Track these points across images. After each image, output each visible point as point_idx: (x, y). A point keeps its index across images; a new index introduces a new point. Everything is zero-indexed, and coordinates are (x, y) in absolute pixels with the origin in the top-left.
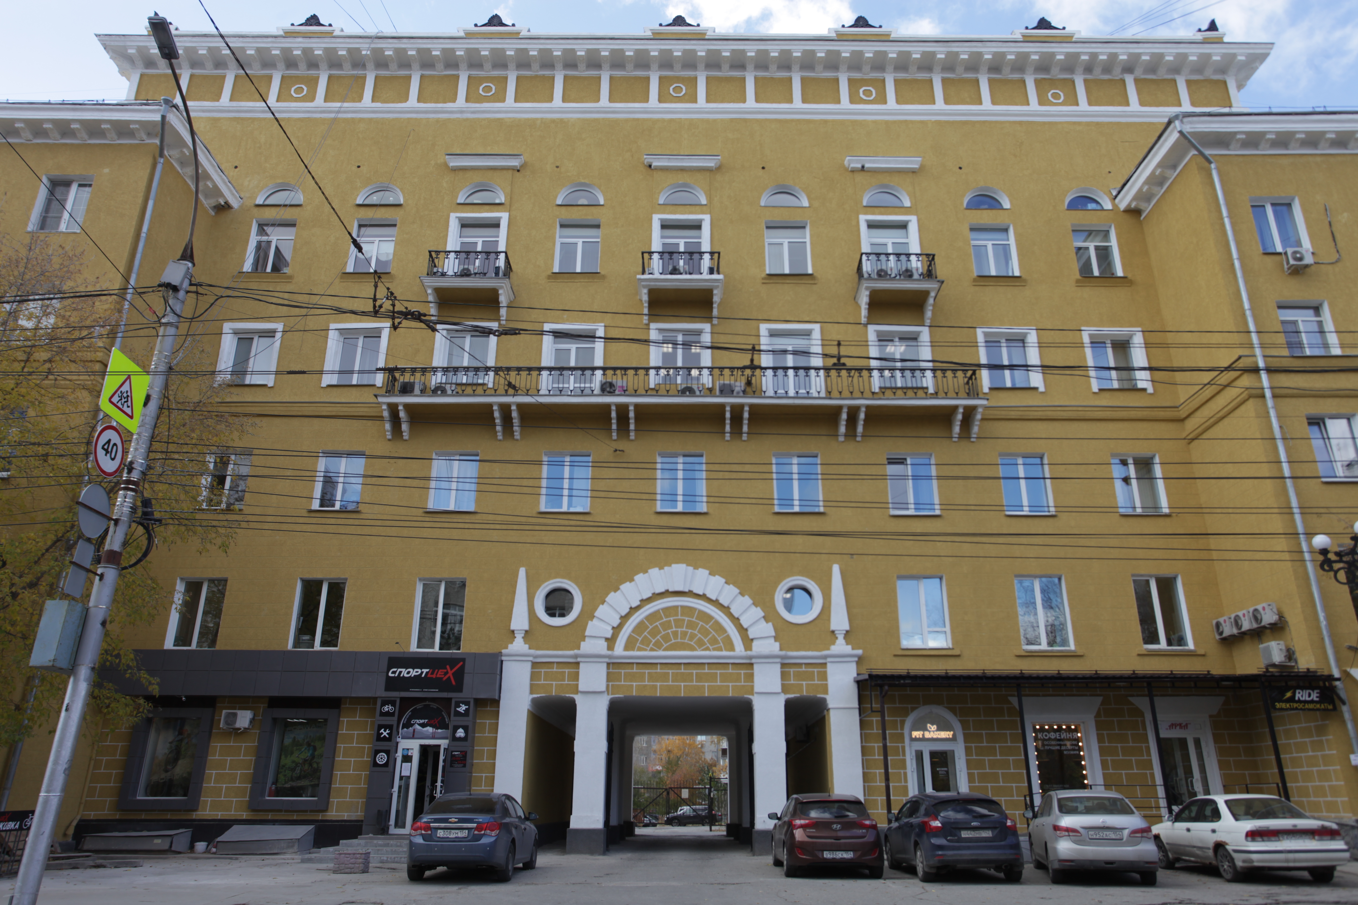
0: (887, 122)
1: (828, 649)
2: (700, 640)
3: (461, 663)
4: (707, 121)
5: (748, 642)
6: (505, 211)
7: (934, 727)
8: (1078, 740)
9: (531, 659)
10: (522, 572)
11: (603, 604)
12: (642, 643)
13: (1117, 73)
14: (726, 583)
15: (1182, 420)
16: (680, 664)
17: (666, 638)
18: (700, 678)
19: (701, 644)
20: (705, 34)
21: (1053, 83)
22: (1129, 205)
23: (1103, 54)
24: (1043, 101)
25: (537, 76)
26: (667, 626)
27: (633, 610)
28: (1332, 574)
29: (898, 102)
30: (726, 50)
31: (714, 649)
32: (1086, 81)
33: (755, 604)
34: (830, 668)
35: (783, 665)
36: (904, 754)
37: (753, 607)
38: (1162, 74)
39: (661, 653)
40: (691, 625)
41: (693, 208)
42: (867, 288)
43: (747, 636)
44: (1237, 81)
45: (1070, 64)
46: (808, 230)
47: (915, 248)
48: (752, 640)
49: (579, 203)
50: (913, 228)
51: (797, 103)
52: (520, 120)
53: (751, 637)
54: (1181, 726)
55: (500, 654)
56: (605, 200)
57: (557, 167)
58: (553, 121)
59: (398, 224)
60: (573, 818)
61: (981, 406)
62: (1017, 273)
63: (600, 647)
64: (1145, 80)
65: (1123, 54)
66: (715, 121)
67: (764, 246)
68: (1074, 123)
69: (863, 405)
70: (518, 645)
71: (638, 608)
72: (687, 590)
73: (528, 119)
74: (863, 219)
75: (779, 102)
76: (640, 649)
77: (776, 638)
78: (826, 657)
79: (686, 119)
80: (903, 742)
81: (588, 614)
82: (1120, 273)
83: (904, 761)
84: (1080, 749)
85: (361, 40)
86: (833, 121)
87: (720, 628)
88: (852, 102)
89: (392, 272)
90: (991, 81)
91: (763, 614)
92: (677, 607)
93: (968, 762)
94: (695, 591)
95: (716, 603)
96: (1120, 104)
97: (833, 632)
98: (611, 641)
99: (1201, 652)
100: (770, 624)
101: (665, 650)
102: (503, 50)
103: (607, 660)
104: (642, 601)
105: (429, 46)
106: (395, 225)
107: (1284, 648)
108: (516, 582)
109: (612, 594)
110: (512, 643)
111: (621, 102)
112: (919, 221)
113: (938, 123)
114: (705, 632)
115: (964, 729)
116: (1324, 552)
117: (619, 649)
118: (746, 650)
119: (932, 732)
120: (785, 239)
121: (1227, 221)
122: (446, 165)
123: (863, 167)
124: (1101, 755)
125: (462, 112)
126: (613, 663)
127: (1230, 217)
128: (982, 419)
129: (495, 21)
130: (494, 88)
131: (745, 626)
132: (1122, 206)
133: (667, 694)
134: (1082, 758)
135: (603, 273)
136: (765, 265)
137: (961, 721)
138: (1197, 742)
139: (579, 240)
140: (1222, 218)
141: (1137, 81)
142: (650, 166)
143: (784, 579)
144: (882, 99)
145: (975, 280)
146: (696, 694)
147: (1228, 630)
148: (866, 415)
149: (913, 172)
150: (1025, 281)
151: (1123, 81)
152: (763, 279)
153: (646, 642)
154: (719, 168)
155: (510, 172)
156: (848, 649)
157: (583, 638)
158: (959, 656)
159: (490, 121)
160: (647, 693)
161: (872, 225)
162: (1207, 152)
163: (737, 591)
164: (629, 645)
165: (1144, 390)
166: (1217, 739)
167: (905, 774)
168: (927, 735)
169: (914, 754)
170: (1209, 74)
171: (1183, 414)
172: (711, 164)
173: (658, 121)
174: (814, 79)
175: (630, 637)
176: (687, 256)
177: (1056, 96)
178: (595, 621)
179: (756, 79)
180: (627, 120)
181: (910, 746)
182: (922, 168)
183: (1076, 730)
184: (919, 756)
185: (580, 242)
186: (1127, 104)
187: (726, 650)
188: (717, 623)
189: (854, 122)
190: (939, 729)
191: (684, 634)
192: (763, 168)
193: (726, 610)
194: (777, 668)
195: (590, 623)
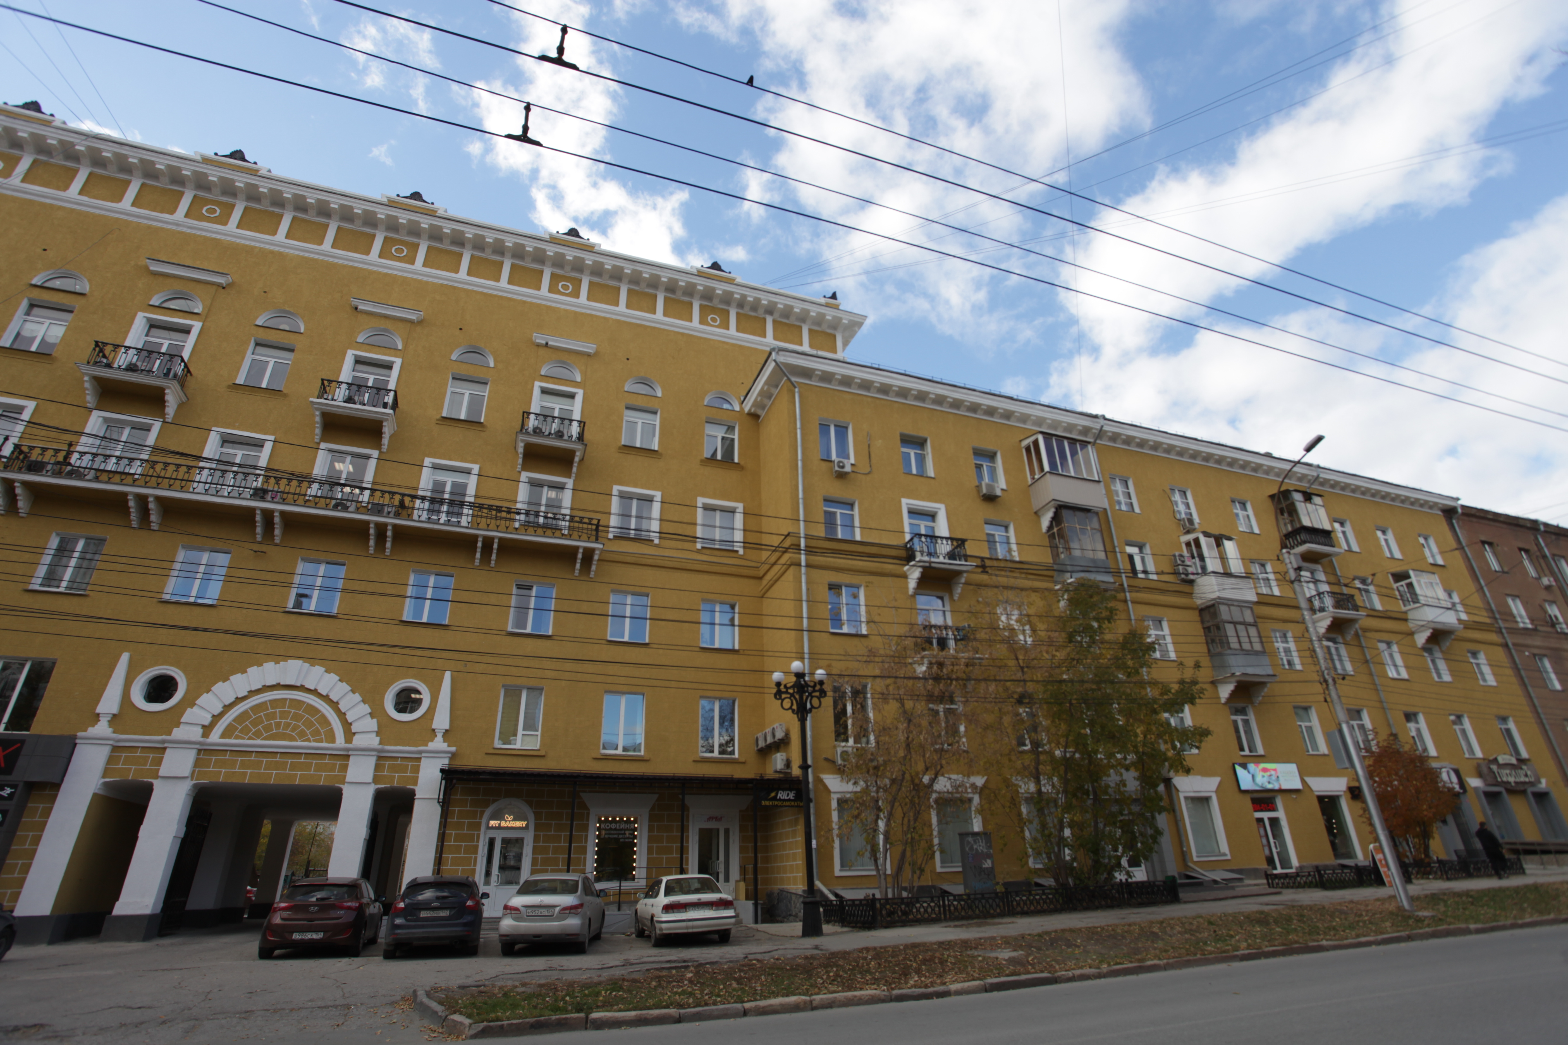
0: (576, 313)
1: (427, 745)
2: (302, 731)
3: (19, 745)
4: (420, 281)
5: (349, 735)
6: (199, 321)
7: (510, 818)
8: (635, 829)
9: (111, 742)
10: (125, 658)
11: (208, 692)
12: (241, 731)
13: (761, 313)
14: (340, 680)
15: (761, 578)
16: (277, 753)
17: (268, 728)
18: (293, 767)
19: (302, 735)
20: (436, 212)
21: (714, 310)
22: (750, 410)
23: (751, 296)
24: (702, 321)
25: (266, 211)
26: (272, 716)
27: (239, 700)
28: (780, 701)
29: (588, 299)
30: (447, 228)
31: (315, 741)
32: (738, 314)
33: (364, 701)
34: (424, 763)
35: (379, 758)
36: (478, 841)
37: (362, 704)
38: (792, 321)
39: (259, 742)
40: (296, 717)
41: (388, 351)
42: (522, 441)
43: (351, 729)
44: (843, 337)
45: (727, 299)
46: (488, 386)
47: (577, 416)
48: (354, 734)
49: (281, 327)
50: (579, 399)
51: (504, 283)
52: (238, 244)
53: (353, 731)
54: (718, 819)
55: (75, 737)
56: (305, 329)
57: (265, 292)
58: (272, 252)
59: (76, 311)
60: (118, 904)
61: (598, 549)
62: (656, 448)
63: (195, 734)
64: (781, 322)
65: (765, 300)
66: (427, 283)
67: (445, 393)
68: (724, 342)
69: (497, 537)
70: (102, 728)
71: (244, 698)
72: (299, 685)
73: (247, 246)
74: (538, 385)
75: (488, 279)
76: (237, 737)
77: (378, 733)
78: (421, 752)
79: (401, 276)
80: (479, 830)
81: (189, 701)
82: (736, 460)
83: (477, 847)
84: (635, 837)
85: (76, 136)
86: (531, 303)
87: (325, 721)
88: (550, 291)
89: (54, 354)
90: (666, 299)
91: (370, 711)
92: (286, 699)
93: (534, 848)
94: (307, 686)
95: (326, 698)
96: (760, 336)
97: (434, 730)
98: (207, 729)
99: (743, 760)
100: (375, 720)
101: (265, 739)
102: (233, 181)
103: (198, 746)
104: (250, 692)
105: (153, 159)
106: (72, 312)
107: (785, 758)
108: (115, 666)
109: (220, 684)
110: (93, 726)
111: (343, 250)
112: (584, 394)
113: (618, 321)
114: (310, 724)
115: (536, 819)
116: (778, 684)
117: (215, 737)
118: (346, 742)
119: (509, 822)
120: (467, 392)
121: (799, 431)
122: (147, 268)
123: (547, 344)
124: (649, 842)
125: (178, 225)
126: (205, 750)
127: (802, 428)
128: (599, 560)
129: (237, 155)
130: (218, 211)
131: (350, 721)
132: (746, 410)
133: (255, 781)
134: (635, 845)
135: (285, 391)
136: (442, 408)
137: (534, 813)
138: (727, 831)
139: (271, 360)
140: (796, 429)
141: (774, 321)
142: (356, 308)
143: (398, 680)
144: (576, 294)
145: (620, 448)
146: (287, 782)
147: (762, 744)
148: (499, 546)
149: (589, 355)
150: (661, 455)
151: (765, 320)
152: (438, 420)
153: (245, 731)
154: (420, 322)
155: (215, 287)
156: (444, 746)
157: (178, 724)
158: (544, 756)
159: (206, 239)
160: (235, 780)
161: (544, 391)
162: (793, 379)
163: (349, 688)
164: (225, 735)
165: (737, 551)
166: (742, 829)
167: (476, 859)
168: (504, 824)
169: (487, 840)
170: (824, 327)
171: (761, 573)
172: (413, 317)
173: (374, 272)
174: (522, 267)
175: (230, 725)
176: (375, 391)
177: (714, 320)
178: (195, 709)
179: (472, 257)
180: (345, 266)
181: (485, 834)
182: (596, 354)
183: (635, 822)
184: (492, 843)
185: (272, 361)
186: (764, 336)
187: (327, 742)
188: (324, 717)
189: (548, 307)
190: (514, 820)
191: (288, 725)
192: (461, 329)
193: (334, 705)
194: (374, 759)
195: (189, 710)
